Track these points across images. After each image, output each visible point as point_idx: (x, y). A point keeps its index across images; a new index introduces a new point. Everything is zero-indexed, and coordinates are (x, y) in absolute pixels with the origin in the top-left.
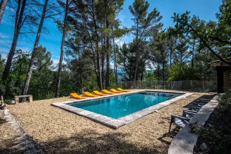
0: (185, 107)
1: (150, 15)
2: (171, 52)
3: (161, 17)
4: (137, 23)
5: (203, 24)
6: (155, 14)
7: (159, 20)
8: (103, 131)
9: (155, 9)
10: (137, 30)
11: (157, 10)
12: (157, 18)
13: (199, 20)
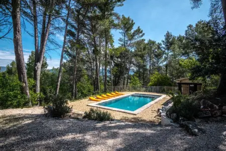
0: (162, 105)
1: (136, 31)
2: (150, 60)
3: (144, 34)
4: (125, 36)
5: (174, 39)
6: (139, 31)
7: (142, 36)
8: (132, 116)
9: (139, 27)
10: (124, 42)
11: (140, 28)
12: (141, 35)
13: (171, 35)
